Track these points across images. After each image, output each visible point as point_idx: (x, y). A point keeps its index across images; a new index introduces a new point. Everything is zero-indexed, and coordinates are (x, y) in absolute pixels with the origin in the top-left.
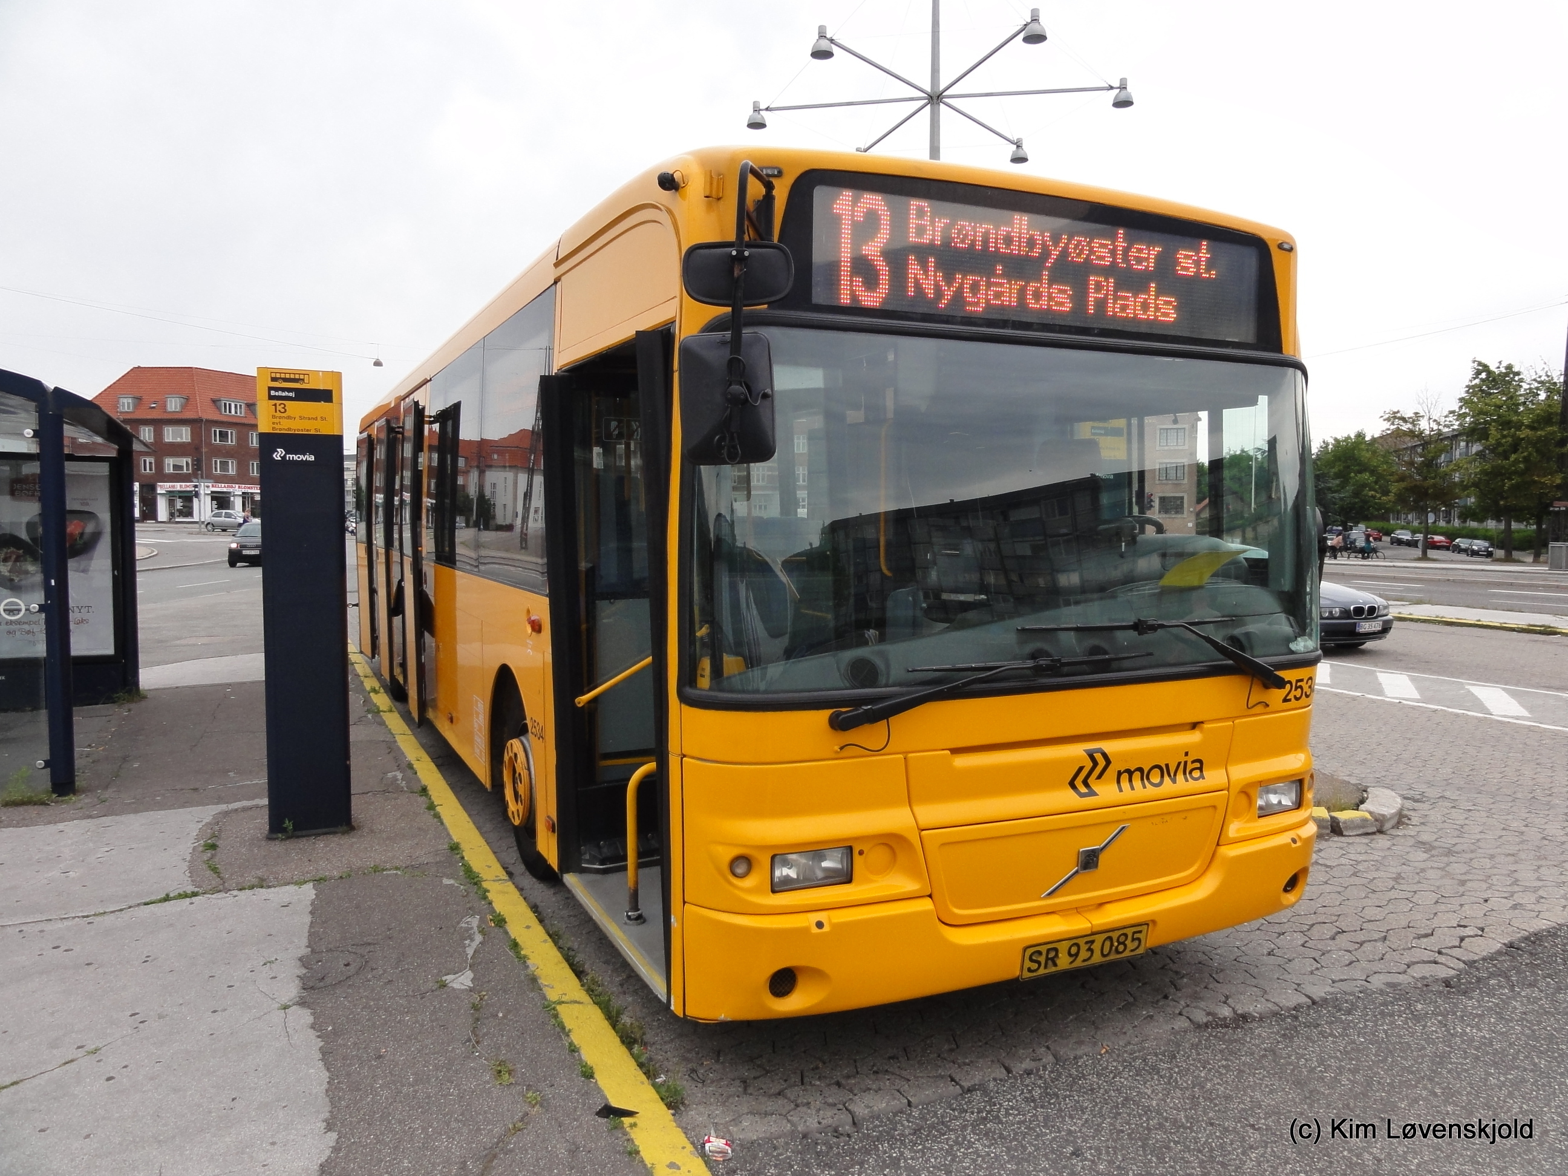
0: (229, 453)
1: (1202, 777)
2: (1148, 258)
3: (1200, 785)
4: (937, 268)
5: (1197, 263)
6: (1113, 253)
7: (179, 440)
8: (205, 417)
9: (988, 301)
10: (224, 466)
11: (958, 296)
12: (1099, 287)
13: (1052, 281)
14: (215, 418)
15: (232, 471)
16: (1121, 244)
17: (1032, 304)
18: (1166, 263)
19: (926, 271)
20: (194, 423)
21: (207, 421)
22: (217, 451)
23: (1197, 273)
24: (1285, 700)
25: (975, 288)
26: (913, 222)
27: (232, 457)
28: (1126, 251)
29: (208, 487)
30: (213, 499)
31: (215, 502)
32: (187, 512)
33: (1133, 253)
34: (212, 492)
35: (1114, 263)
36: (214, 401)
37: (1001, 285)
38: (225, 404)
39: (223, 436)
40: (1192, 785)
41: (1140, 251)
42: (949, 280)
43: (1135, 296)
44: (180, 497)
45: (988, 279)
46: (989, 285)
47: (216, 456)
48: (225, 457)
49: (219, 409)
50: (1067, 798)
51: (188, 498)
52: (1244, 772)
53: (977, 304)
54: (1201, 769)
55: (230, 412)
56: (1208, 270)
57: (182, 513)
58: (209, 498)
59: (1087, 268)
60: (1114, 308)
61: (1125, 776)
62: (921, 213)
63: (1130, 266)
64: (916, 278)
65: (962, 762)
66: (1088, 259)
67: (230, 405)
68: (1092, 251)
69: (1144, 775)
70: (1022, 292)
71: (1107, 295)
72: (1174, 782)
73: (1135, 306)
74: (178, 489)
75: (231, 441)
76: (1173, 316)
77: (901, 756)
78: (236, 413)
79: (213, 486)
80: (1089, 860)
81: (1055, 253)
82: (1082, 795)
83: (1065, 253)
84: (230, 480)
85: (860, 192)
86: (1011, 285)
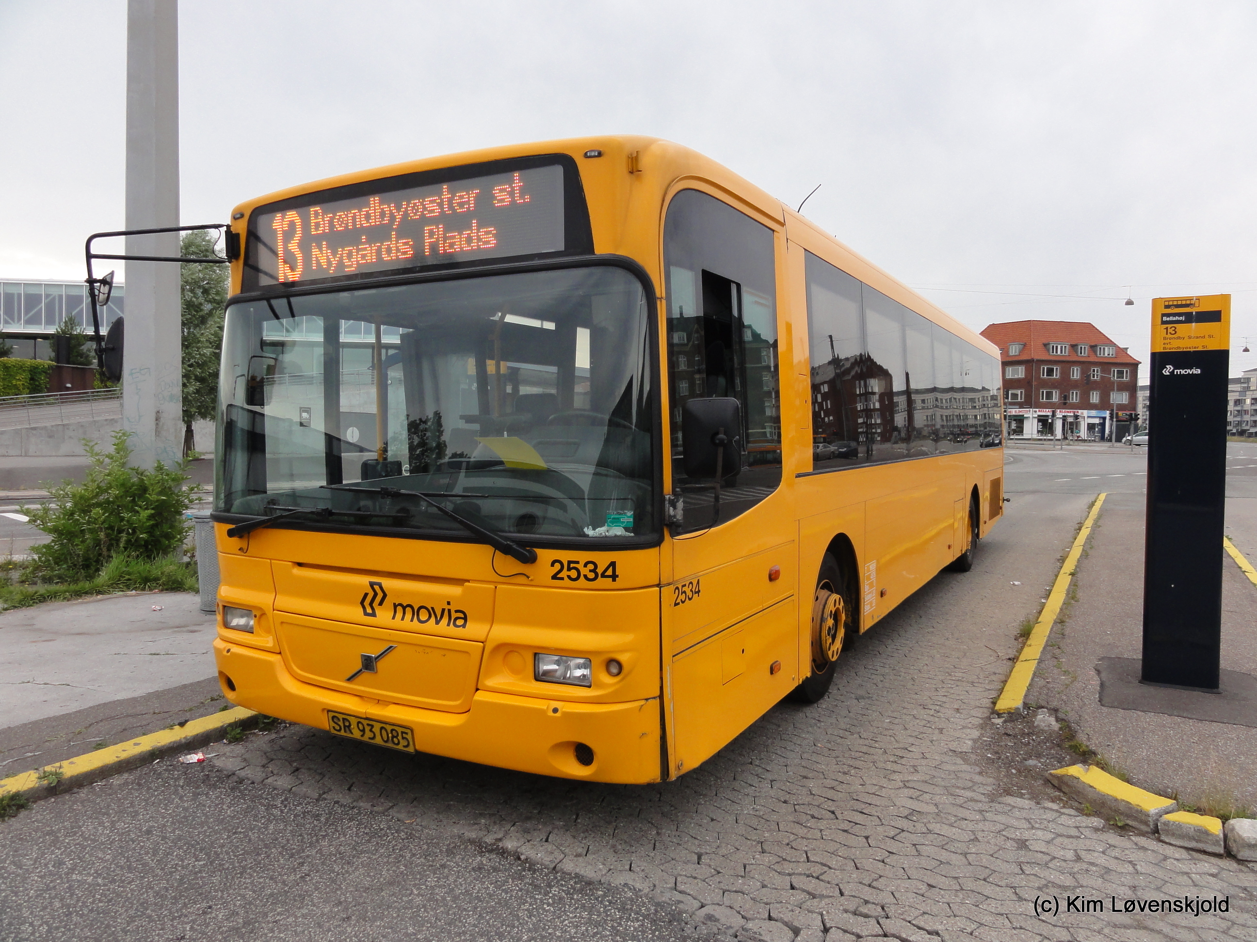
0: (1055, 385)
1: (464, 626)
2: (469, 200)
3: (460, 632)
4: (328, 248)
5: (511, 194)
6: (441, 205)
7: (1016, 377)
8: (1036, 357)
9: (357, 261)
10: (1049, 395)
11: (341, 263)
12: (431, 234)
13: (398, 238)
14: (1043, 358)
15: (1056, 398)
16: (446, 196)
17: (386, 257)
18: (485, 200)
19: (321, 250)
20: (1028, 363)
21: (1038, 361)
22: (1044, 384)
23: (513, 202)
24: (554, 577)
25: (350, 255)
26: (313, 221)
27: (1055, 387)
28: (450, 201)
29: (1036, 412)
30: (1039, 421)
31: (1040, 424)
32: (1020, 430)
33: (457, 200)
34: (1039, 416)
35: (442, 212)
36: (1046, 345)
37: (365, 249)
38: (1053, 347)
39: (1050, 372)
40: (452, 630)
41: (461, 197)
42: (334, 254)
43: (460, 233)
44: (1015, 420)
45: (357, 247)
46: (358, 250)
47: (1043, 388)
48: (1050, 388)
49: (1048, 350)
50: (356, 613)
51: (1020, 420)
52: (503, 632)
53: (351, 266)
54: (465, 619)
55: (1057, 352)
56: (522, 196)
57: (1015, 432)
58: (1036, 420)
59: (425, 221)
60: (444, 247)
61: (399, 609)
62: (316, 214)
63: (454, 210)
64: (317, 258)
65: (297, 571)
66: (423, 215)
67: (1057, 347)
68: (425, 208)
69: (416, 612)
70: (379, 252)
71: (438, 239)
72: (437, 622)
73: (461, 241)
74: (1014, 414)
75: (1056, 375)
76: (493, 242)
77: (269, 561)
78: (1061, 352)
79: (1039, 411)
80: (369, 664)
81: (398, 217)
82: (366, 614)
83: (406, 214)
84: (1054, 407)
85: (284, 212)
86: (371, 247)
